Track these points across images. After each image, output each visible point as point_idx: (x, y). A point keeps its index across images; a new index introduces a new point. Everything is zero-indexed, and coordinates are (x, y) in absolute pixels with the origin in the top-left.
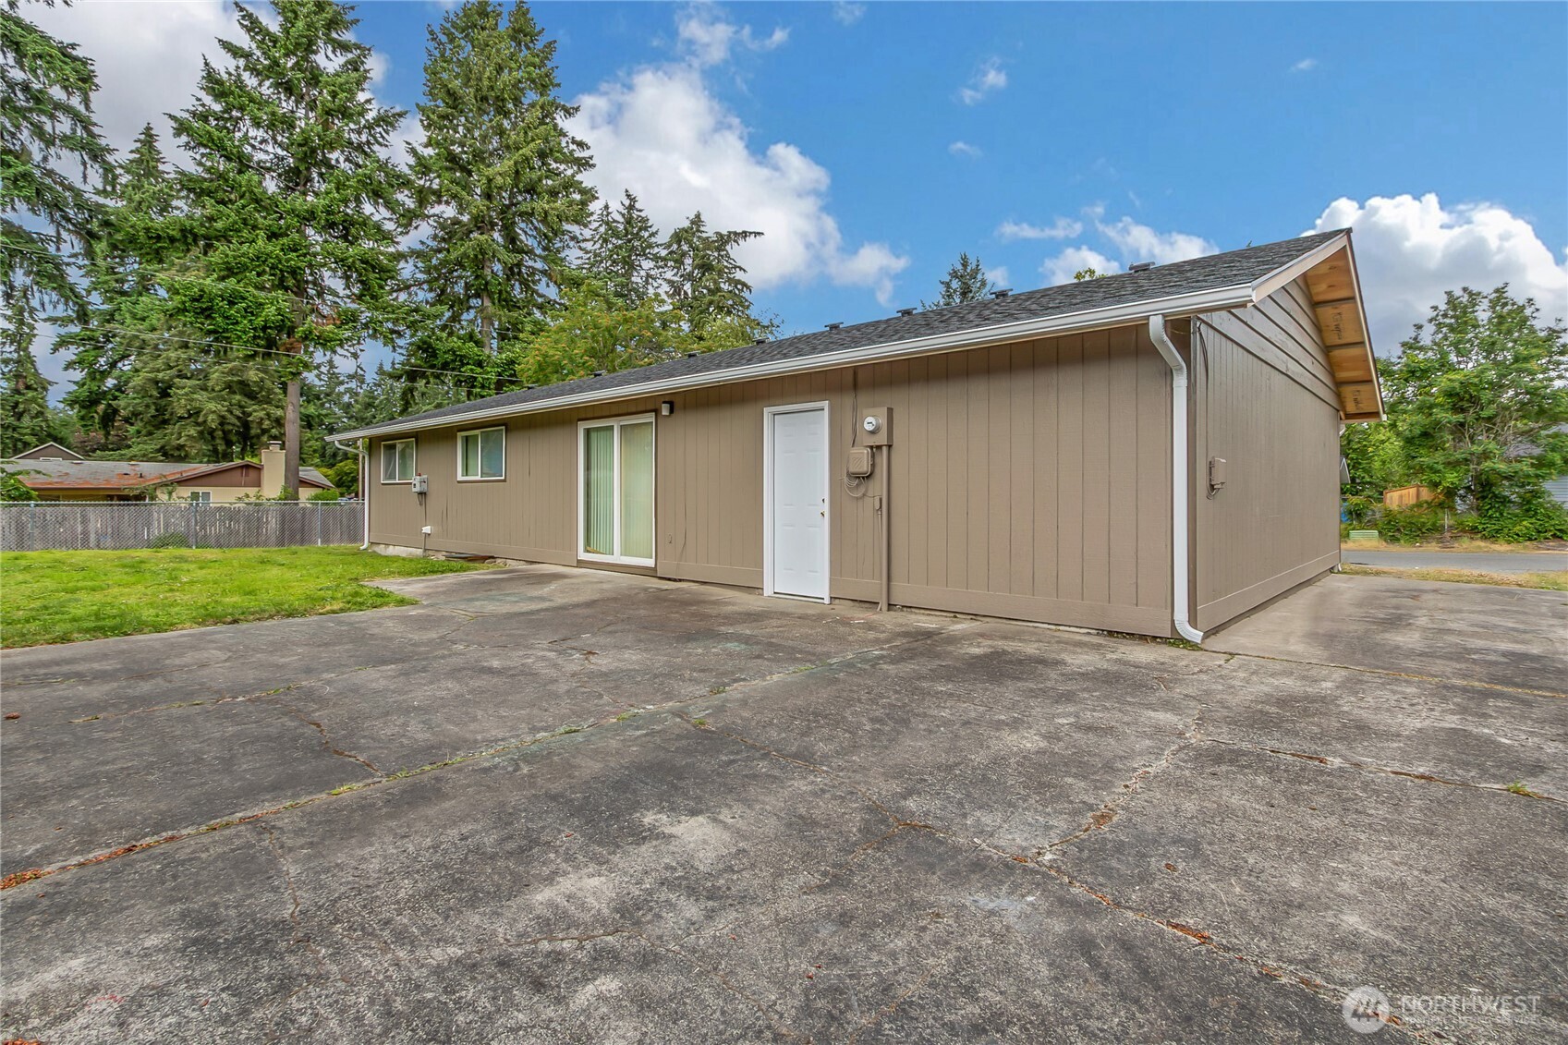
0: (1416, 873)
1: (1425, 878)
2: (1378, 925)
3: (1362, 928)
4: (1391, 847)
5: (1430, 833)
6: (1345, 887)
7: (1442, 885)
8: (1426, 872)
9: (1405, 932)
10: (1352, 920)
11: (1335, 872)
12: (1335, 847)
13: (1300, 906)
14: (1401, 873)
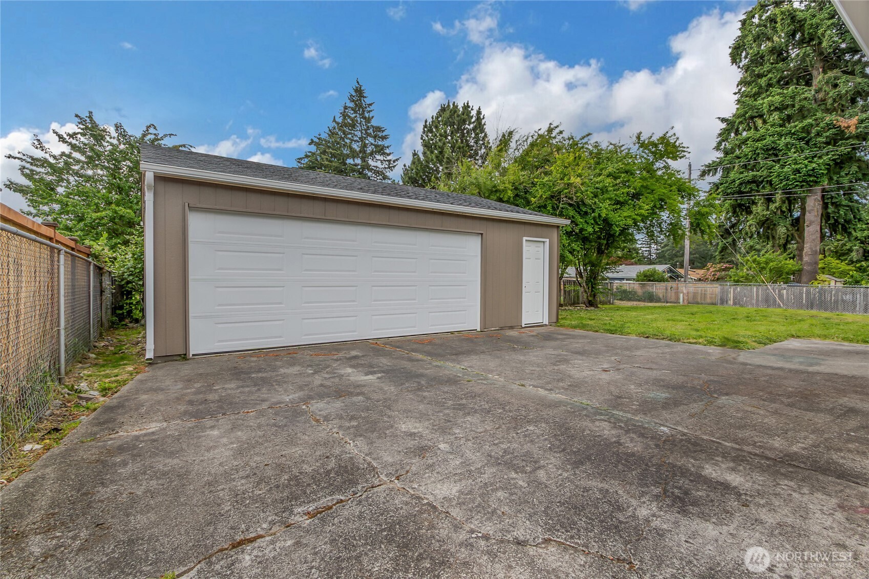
0: (206, 458)
1: (201, 458)
2: (208, 435)
3: (211, 432)
4: (221, 464)
5: (210, 484)
6: (225, 440)
7: (194, 459)
8: (202, 461)
9: (199, 437)
10: (215, 432)
11: (232, 443)
12: (240, 452)
13: (232, 429)
14: (210, 455)
